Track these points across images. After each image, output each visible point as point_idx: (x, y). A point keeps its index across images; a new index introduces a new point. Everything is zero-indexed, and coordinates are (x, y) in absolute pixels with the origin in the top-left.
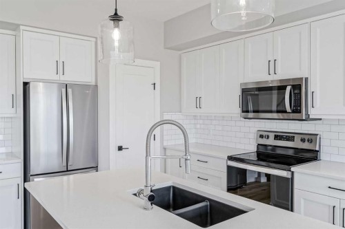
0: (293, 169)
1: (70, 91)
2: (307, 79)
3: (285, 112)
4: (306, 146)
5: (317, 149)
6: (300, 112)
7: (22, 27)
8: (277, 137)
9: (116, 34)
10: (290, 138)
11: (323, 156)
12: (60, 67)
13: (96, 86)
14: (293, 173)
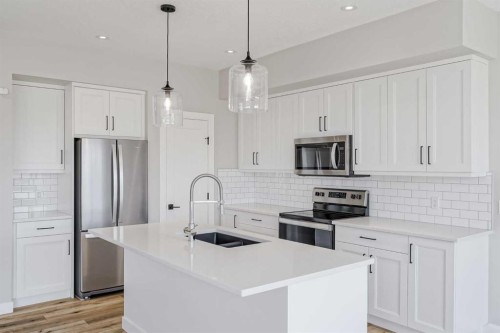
0: (334, 222)
1: (120, 147)
2: (351, 137)
3: (332, 168)
4: (356, 202)
5: (365, 205)
6: (343, 168)
7: (73, 84)
8: (331, 195)
9: (168, 103)
10: (341, 194)
11: (372, 212)
12: (110, 122)
13: (146, 141)
14: (334, 226)
